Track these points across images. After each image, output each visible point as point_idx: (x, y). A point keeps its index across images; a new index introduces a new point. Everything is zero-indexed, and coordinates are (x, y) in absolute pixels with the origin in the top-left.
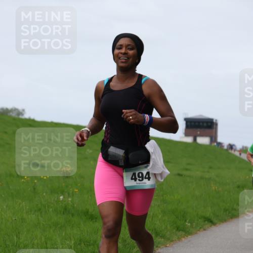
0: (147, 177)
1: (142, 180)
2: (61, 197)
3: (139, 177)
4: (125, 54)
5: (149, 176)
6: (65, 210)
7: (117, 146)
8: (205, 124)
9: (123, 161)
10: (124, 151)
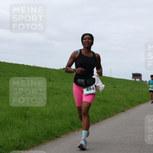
1: (91, 90)
9: (84, 84)
10: (84, 80)
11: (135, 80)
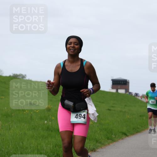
0: (84, 117)
1: (81, 118)
2: (46, 122)
3: (79, 116)
4: (73, 47)
5: (85, 116)
6: (48, 129)
7: (70, 100)
8: (122, 83)
9: (72, 108)
10: (73, 103)
11: (117, 91)
